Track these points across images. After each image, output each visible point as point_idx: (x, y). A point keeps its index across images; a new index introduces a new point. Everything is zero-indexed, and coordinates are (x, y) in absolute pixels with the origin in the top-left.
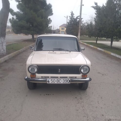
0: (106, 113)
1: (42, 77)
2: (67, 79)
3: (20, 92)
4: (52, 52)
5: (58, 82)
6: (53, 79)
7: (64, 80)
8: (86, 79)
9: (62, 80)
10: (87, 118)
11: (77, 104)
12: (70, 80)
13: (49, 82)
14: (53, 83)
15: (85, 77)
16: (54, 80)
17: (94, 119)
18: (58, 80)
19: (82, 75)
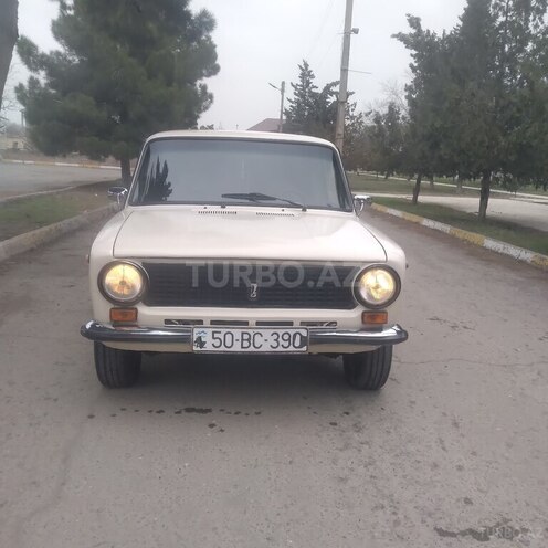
0: (481, 491)
1: (168, 321)
2: (292, 332)
3: (56, 400)
4: (217, 208)
5: (246, 344)
6: (224, 331)
7: (275, 336)
8: (380, 330)
9: (267, 333)
10: (394, 513)
11: (341, 450)
12: (304, 333)
13: (202, 344)
14: (223, 348)
15: (379, 320)
16: (229, 337)
17: (429, 521)
18: (246, 337)
19: (363, 313)
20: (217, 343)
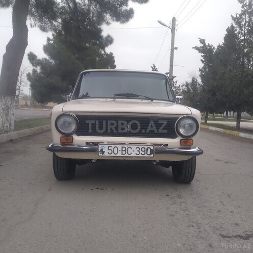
0: (244, 221)
1: (87, 143)
2: (146, 147)
3: (34, 184)
5: (124, 152)
6: (113, 146)
7: (138, 149)
8: (190, 149)
9: (134, 147)
10: (199, 228)
11: (171, 204)
12: (152, 148)
13: (103, 153)
14: (113, 155)
15: (188, 144)
16: (116, 149)
17: (217, 232)
18: (124, 149)
19: (181, 140)
20: (110, 152)
